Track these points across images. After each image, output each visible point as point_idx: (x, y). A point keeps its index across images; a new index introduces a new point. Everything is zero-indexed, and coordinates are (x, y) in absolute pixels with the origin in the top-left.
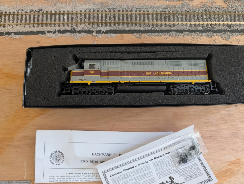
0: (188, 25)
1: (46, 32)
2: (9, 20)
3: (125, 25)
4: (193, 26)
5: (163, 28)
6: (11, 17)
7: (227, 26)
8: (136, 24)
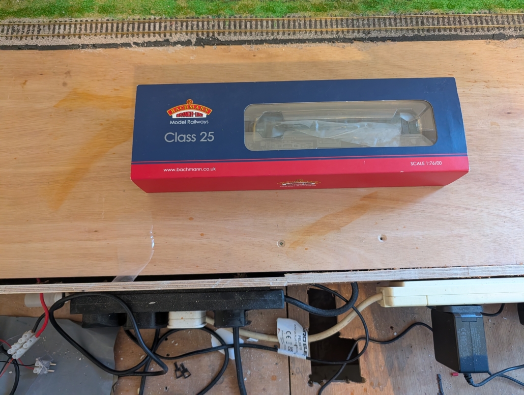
0: (313, 32)
1: (132, 43)
2: (86, 30)
3: (232, 34)
4: (319, 33)
5: (280, 37)
6: (89, 25)
7: (364, 32)
8: (246, 33)
